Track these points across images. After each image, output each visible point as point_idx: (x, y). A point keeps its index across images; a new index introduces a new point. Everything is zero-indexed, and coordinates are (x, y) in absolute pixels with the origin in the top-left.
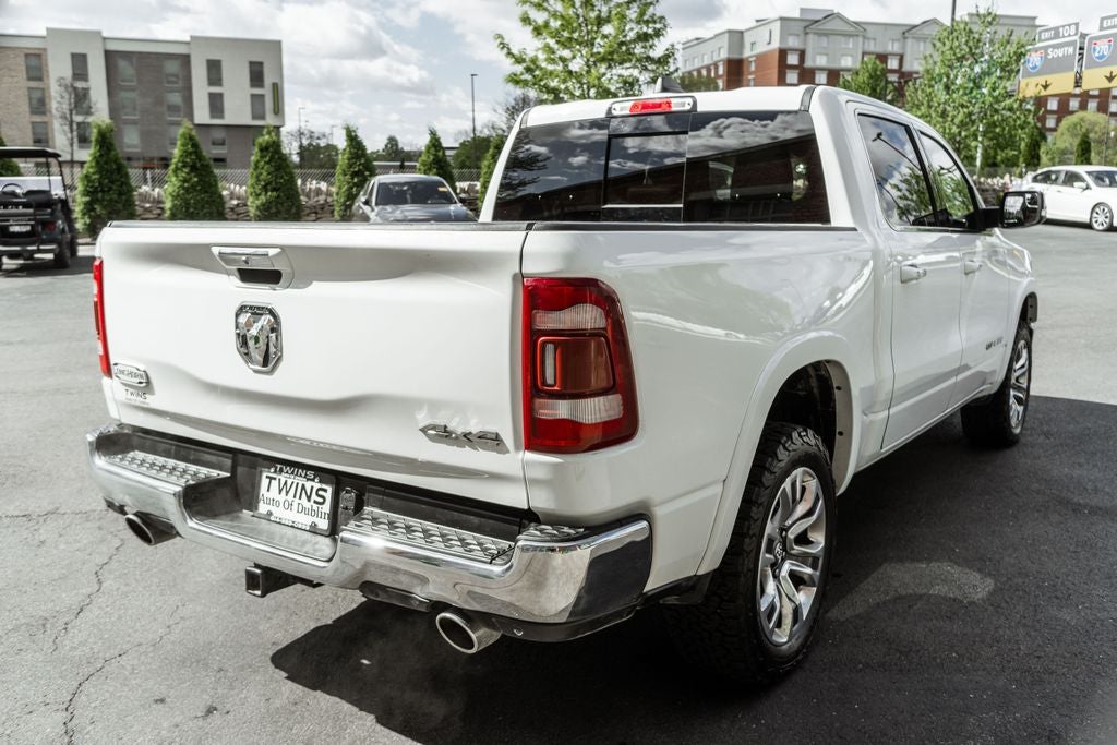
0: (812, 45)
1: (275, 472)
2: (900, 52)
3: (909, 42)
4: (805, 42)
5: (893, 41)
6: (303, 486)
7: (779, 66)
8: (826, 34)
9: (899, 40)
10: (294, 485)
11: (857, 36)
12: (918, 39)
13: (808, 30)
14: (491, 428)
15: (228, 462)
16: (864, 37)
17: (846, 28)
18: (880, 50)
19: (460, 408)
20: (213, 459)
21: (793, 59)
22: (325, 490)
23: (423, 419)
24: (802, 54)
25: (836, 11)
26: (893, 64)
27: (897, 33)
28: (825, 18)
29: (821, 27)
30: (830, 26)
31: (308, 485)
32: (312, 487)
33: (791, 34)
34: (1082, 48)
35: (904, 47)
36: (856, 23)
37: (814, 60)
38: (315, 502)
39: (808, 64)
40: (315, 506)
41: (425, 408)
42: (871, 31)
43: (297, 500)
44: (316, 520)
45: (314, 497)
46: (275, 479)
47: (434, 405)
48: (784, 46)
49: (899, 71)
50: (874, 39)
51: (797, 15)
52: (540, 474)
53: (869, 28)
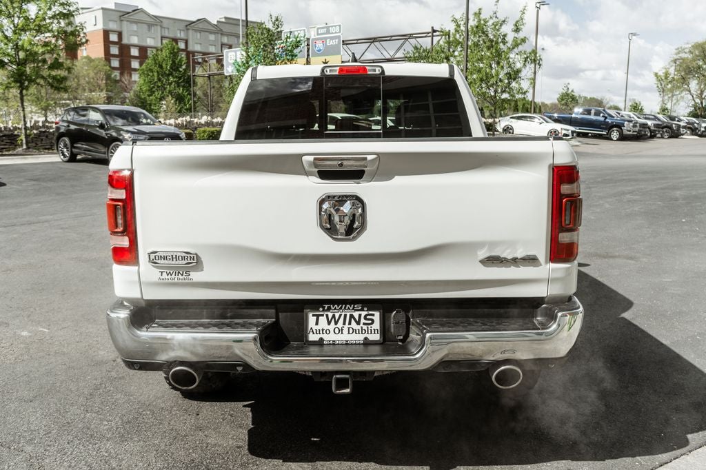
0: (126, 28)
1: (324, 310)
2: (185, 38)
3: (191, 32)
4: (121, 26)
5: (180, 30)
6: (352, 316)
7: (104, 41)
8: (136, 22)
9: (183, 30)
10: (343, 316)
11: (156, 25)
12: (196, 31)
13: (122, 18)
14: (531, 253)
15: (273, 311)
16: (162, 27)
17: (148, 19)
18: (171, 35)
19: (512, 244)
20: (255, 312)
21: (114, 38)
22: (373, 315)
23: (483, 254)
24: (120, 35)
25: (139, 8)
26: (182, 45)
27: (182, 26)
28: (134, 11)
29: (131, 17)
30: (137, 17)
31: (356, 314)
32: (360, 315)
33: (110, 20)
34: (308, 45)
35: (187, 35)
36: (155, 17)
37: (129, 39)
38: (364, 324)
39: (125, 41)
40: (365, 327)
41: (487, 247)
42: (165, 23)
43: (347, 325)
44: (366, 335)
45: (363, 321)
46: (323, 315)
47: (493, 244)
48: (106, 28)
49: (185, 50)
50: (168, 29)
51: (113, 7)
52: (559, 275)
53: (164, 20)
